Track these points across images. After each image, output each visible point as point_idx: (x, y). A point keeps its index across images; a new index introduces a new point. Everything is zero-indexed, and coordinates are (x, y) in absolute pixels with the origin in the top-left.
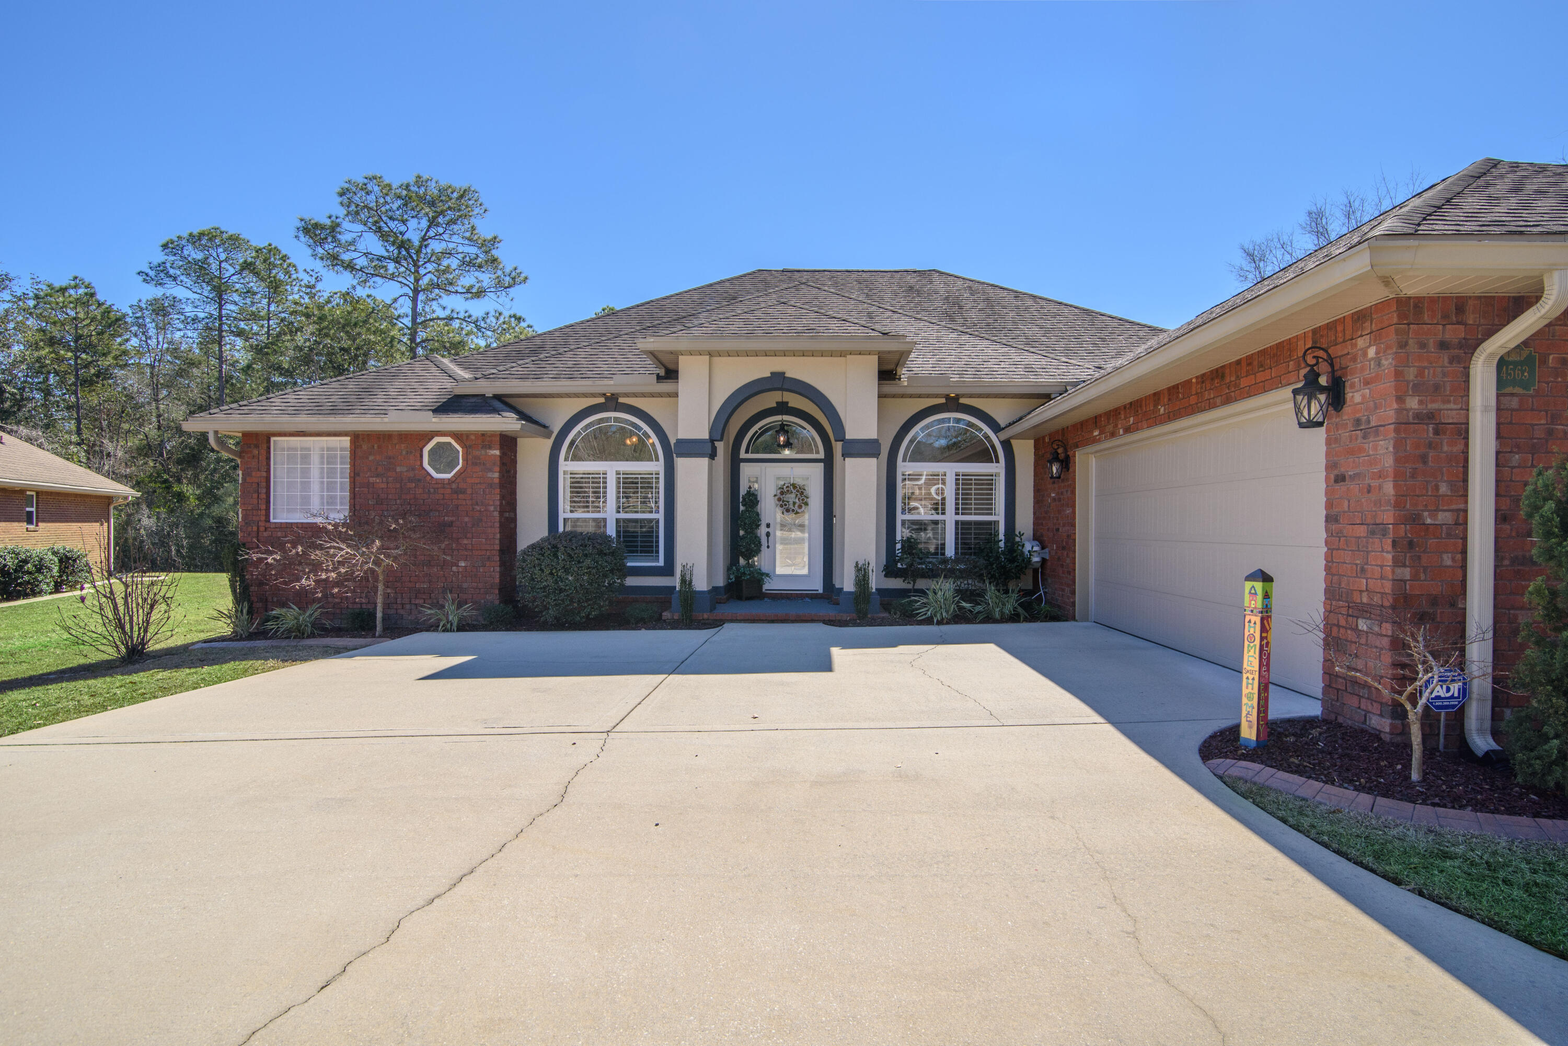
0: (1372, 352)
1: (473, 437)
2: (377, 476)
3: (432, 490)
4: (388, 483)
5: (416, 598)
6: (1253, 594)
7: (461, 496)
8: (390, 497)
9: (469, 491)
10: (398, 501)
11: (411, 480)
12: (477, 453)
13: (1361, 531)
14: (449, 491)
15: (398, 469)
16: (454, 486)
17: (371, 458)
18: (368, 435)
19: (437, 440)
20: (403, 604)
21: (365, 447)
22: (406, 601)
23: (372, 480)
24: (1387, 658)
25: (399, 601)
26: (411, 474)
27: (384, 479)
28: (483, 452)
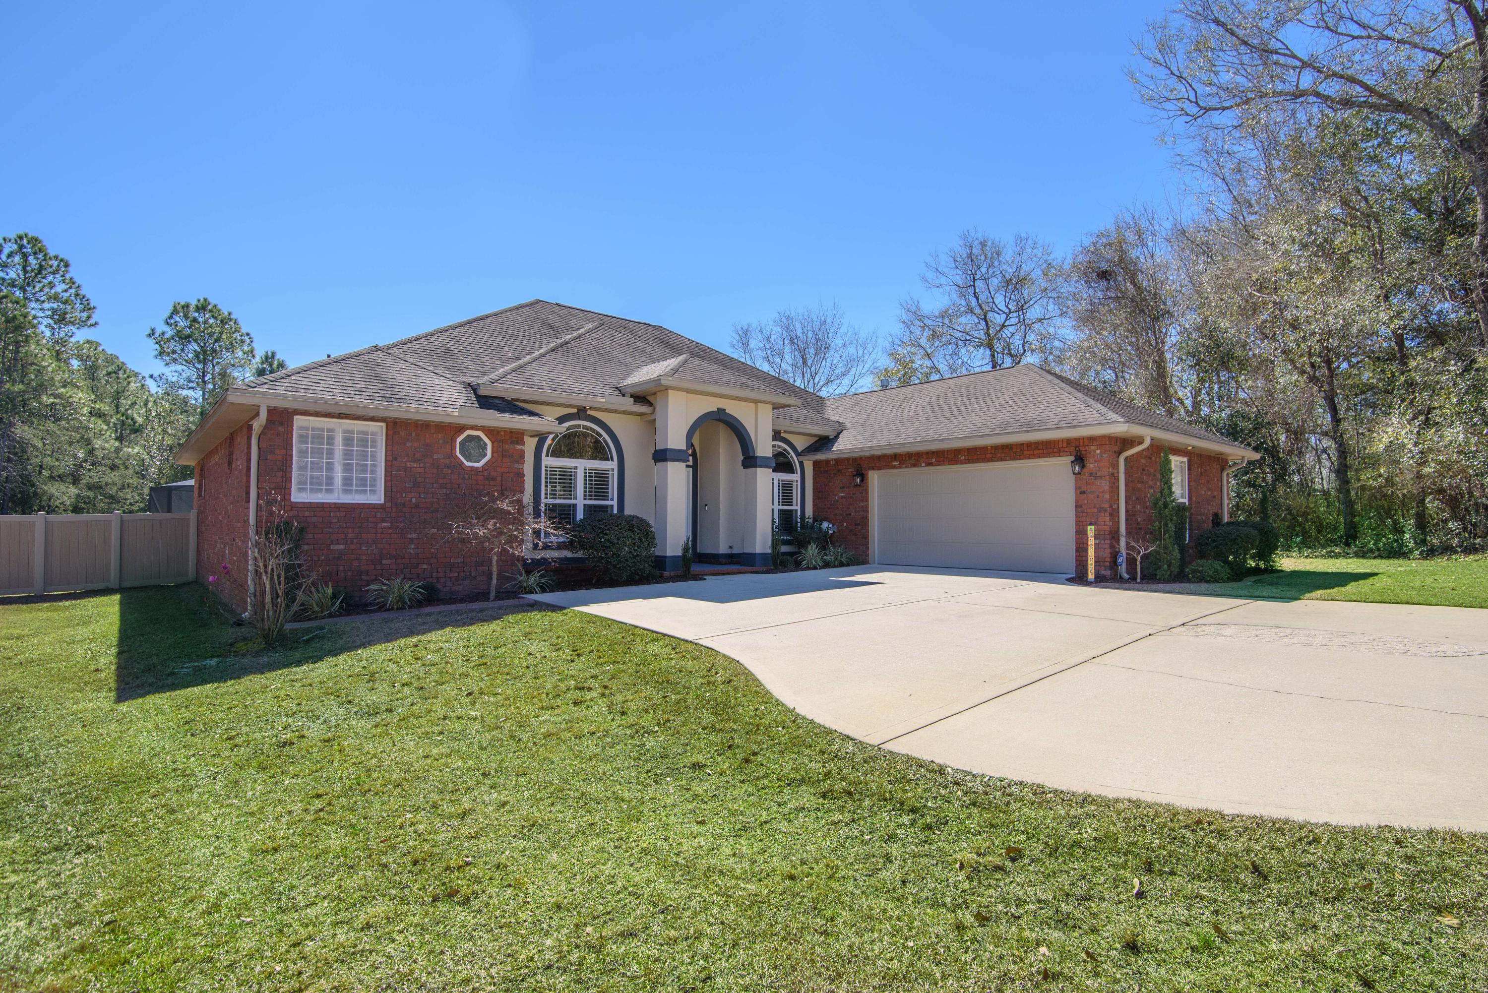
0: (1098, 452)
1: (502, 433)
2: (415, 461)
3: (467, 477)
4: (425, 468)
5: (451, 571)
6: (1091, 530)
7: (492, 483)
8: (427, 481)
9: (499, 479)
10: (435, 485)
11: (447, 467)
12: (507, 447)
13: (1095, 510)
14: (482, 478)
15: (435, 456)
16: (486, 473)
17: (409, 444)
18: (407, 423)
19: (469, 432)
20: (438, 578)
21: (402, 433)
22: (442, 575)
23: (409, 464)
24: (1108, 551)
25: (435, 575)
26: (447, 462)
27: (422, 465)
28: (512, 447)
